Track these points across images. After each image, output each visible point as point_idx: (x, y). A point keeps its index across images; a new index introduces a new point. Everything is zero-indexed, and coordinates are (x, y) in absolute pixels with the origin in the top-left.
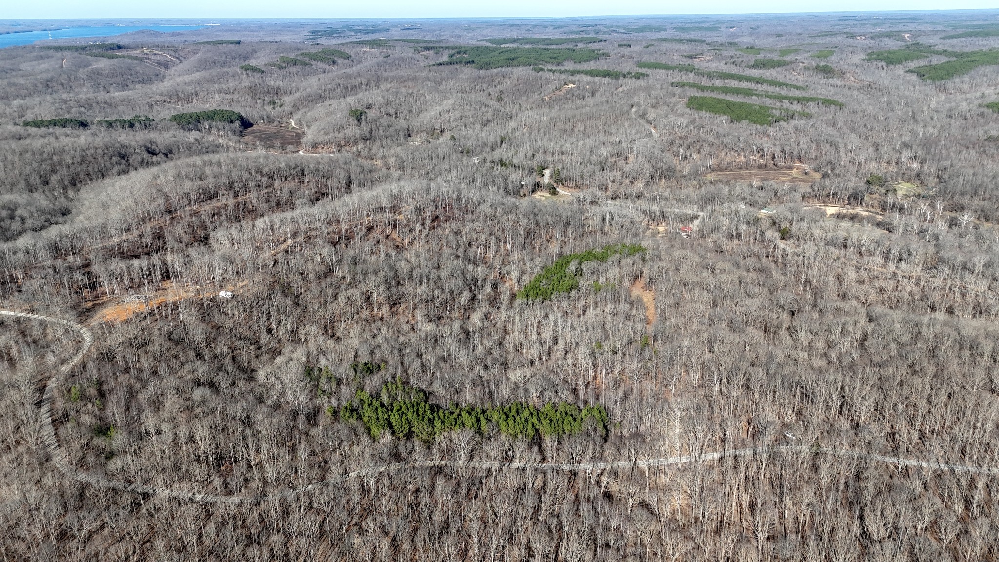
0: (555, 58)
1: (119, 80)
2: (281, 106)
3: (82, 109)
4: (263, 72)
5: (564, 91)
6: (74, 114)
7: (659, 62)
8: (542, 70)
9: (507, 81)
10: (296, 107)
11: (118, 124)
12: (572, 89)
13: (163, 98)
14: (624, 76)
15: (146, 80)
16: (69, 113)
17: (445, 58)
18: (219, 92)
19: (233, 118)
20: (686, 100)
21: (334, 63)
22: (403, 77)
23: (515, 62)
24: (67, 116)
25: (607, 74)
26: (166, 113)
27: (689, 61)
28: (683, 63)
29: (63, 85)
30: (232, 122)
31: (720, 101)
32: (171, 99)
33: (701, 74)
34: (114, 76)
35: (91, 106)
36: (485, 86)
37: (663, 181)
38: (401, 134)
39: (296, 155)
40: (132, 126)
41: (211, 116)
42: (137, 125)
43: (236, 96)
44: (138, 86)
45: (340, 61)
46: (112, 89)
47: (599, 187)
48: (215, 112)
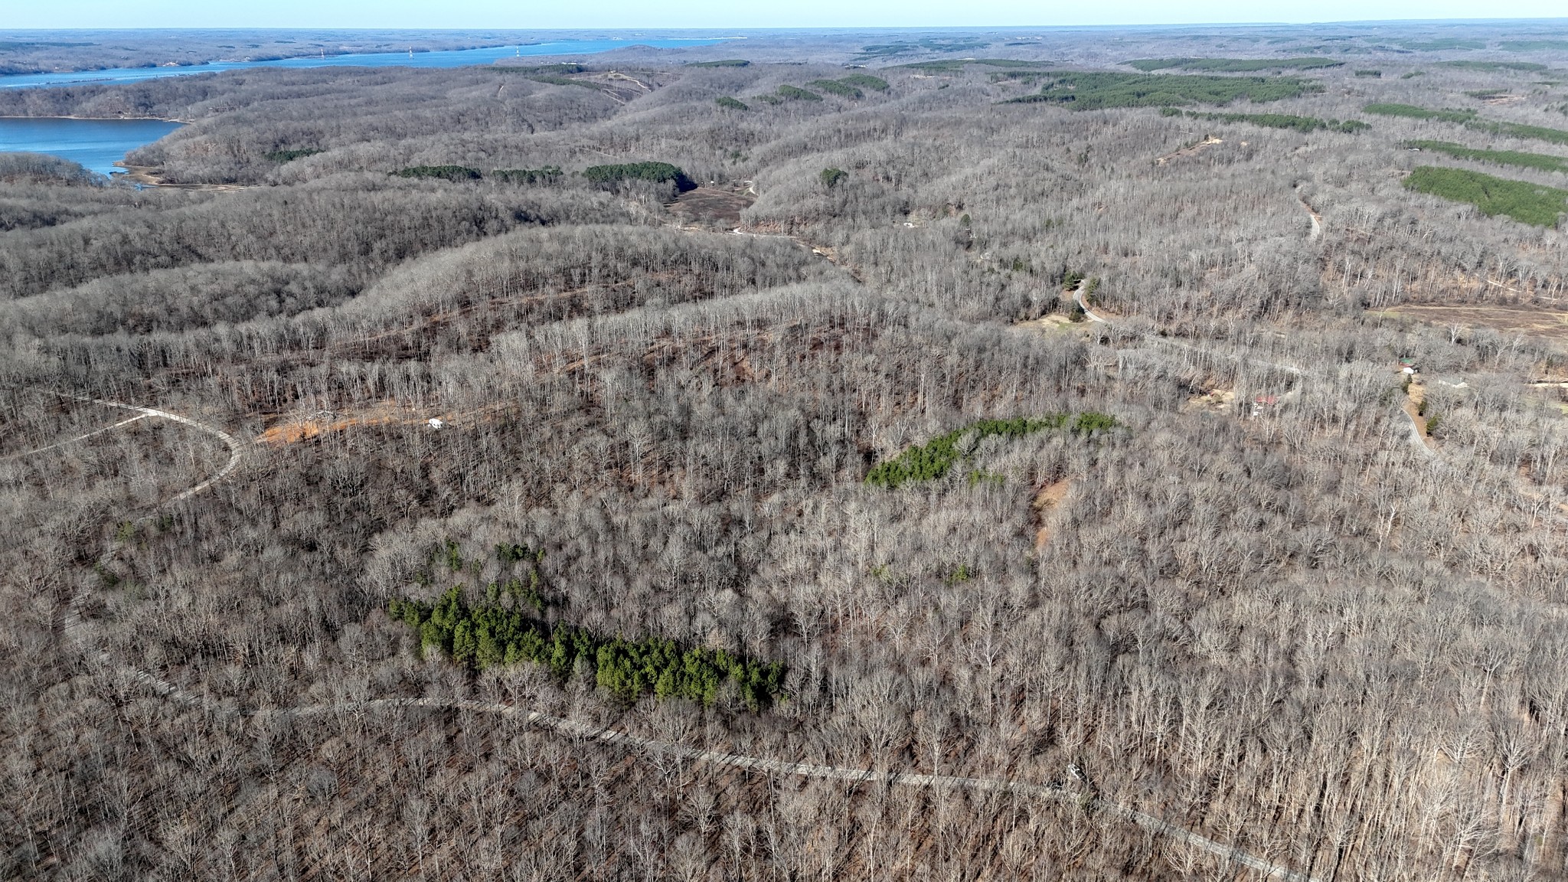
0: (1217, 94)
1: (553, 115)
2: (745, 160)
3: (483, 155)
4: (746, 108)
5: (1197, 149)
6: (470, 162)
7: (1412, 103)
8: (1177, 113)
9: (1108, 131)
10: (764, 162)
11: (515, 176)
12: (1212, 147)
13: (591, 143)
14: (1323, 127)
15: (589, 117)
16: (464, 158)
17: (1037, 91)
18: (668, 136)
19: (666, 175)
20: (1408, 173)
21: (859, 95)
22: (941, 119)
23: (1143, 99)
24: (460, 164)
25: (1291, 123)
26: (584, 164)
27: (1474, 104)
28: (1458, 107)
29: (477, 120)
30: (664, 180)
31: (1472, 177)
32: (601, 143)
33: (1478, 127)
34: (547, 109)
35: (495, 150)
36: (1067, 137)
37: (1290, 312)
38: (889, 209)
39: (727, 235)
40: (532, 180)
41: (637, 171)
42: (538, 179)
43: (688, 143)
44: (575, 125)
45: (869, 93)
46: (537, 127)
47: (1153, 314)
48: (646, 166)
